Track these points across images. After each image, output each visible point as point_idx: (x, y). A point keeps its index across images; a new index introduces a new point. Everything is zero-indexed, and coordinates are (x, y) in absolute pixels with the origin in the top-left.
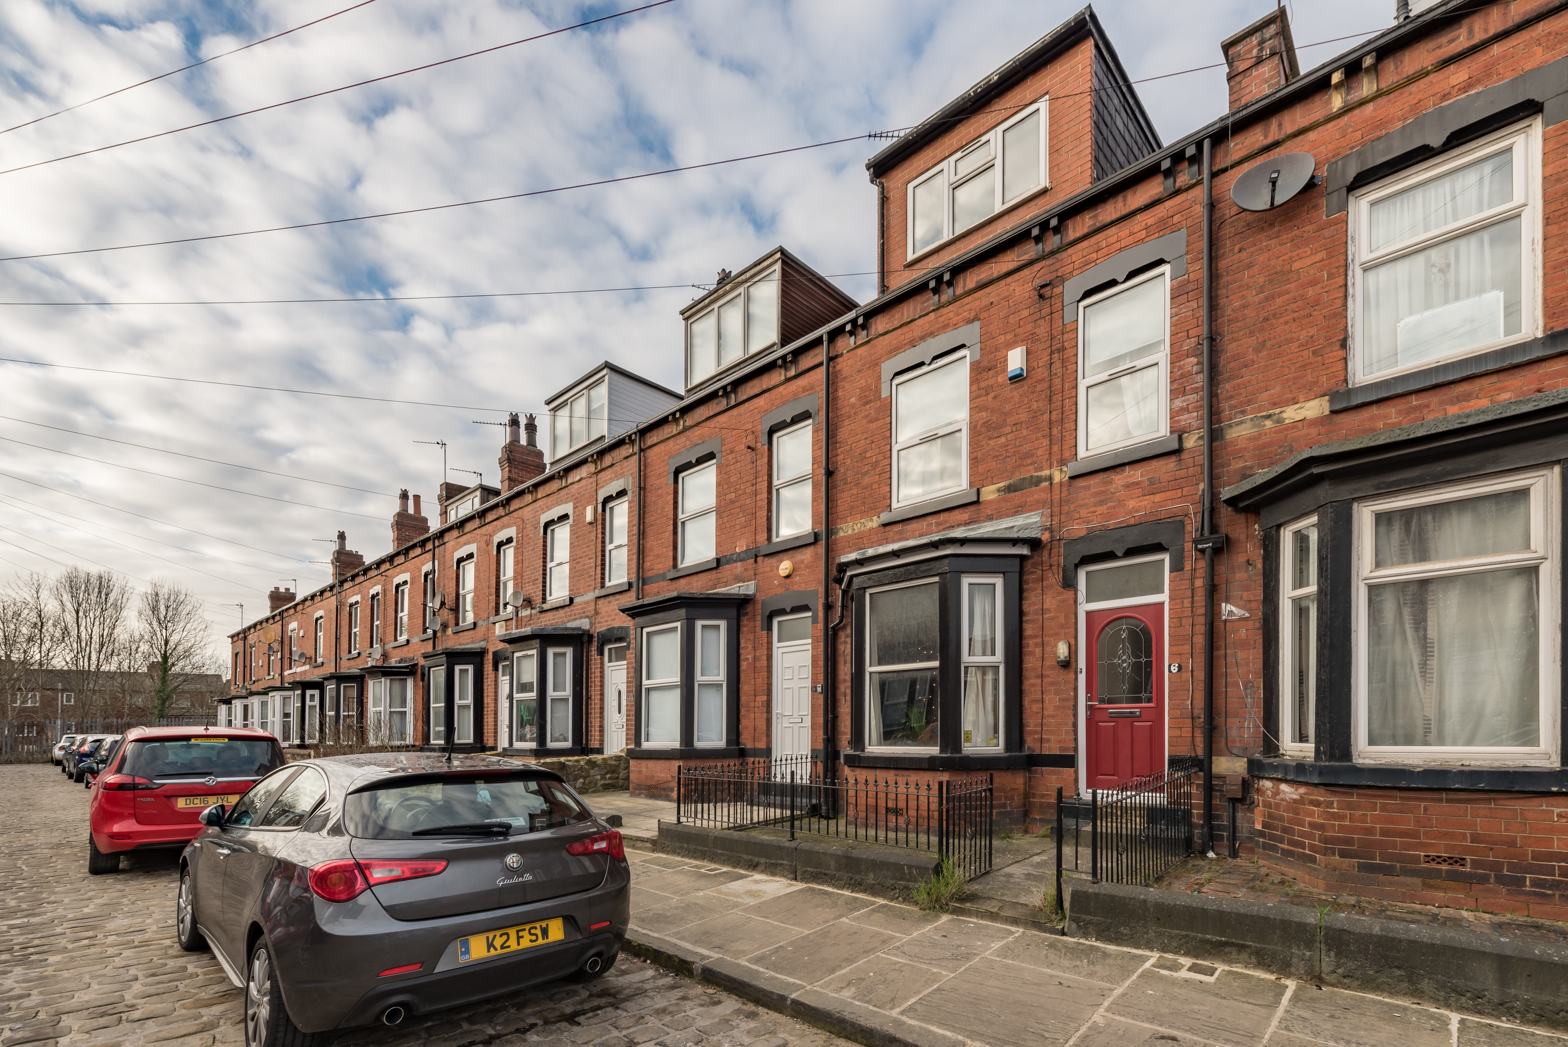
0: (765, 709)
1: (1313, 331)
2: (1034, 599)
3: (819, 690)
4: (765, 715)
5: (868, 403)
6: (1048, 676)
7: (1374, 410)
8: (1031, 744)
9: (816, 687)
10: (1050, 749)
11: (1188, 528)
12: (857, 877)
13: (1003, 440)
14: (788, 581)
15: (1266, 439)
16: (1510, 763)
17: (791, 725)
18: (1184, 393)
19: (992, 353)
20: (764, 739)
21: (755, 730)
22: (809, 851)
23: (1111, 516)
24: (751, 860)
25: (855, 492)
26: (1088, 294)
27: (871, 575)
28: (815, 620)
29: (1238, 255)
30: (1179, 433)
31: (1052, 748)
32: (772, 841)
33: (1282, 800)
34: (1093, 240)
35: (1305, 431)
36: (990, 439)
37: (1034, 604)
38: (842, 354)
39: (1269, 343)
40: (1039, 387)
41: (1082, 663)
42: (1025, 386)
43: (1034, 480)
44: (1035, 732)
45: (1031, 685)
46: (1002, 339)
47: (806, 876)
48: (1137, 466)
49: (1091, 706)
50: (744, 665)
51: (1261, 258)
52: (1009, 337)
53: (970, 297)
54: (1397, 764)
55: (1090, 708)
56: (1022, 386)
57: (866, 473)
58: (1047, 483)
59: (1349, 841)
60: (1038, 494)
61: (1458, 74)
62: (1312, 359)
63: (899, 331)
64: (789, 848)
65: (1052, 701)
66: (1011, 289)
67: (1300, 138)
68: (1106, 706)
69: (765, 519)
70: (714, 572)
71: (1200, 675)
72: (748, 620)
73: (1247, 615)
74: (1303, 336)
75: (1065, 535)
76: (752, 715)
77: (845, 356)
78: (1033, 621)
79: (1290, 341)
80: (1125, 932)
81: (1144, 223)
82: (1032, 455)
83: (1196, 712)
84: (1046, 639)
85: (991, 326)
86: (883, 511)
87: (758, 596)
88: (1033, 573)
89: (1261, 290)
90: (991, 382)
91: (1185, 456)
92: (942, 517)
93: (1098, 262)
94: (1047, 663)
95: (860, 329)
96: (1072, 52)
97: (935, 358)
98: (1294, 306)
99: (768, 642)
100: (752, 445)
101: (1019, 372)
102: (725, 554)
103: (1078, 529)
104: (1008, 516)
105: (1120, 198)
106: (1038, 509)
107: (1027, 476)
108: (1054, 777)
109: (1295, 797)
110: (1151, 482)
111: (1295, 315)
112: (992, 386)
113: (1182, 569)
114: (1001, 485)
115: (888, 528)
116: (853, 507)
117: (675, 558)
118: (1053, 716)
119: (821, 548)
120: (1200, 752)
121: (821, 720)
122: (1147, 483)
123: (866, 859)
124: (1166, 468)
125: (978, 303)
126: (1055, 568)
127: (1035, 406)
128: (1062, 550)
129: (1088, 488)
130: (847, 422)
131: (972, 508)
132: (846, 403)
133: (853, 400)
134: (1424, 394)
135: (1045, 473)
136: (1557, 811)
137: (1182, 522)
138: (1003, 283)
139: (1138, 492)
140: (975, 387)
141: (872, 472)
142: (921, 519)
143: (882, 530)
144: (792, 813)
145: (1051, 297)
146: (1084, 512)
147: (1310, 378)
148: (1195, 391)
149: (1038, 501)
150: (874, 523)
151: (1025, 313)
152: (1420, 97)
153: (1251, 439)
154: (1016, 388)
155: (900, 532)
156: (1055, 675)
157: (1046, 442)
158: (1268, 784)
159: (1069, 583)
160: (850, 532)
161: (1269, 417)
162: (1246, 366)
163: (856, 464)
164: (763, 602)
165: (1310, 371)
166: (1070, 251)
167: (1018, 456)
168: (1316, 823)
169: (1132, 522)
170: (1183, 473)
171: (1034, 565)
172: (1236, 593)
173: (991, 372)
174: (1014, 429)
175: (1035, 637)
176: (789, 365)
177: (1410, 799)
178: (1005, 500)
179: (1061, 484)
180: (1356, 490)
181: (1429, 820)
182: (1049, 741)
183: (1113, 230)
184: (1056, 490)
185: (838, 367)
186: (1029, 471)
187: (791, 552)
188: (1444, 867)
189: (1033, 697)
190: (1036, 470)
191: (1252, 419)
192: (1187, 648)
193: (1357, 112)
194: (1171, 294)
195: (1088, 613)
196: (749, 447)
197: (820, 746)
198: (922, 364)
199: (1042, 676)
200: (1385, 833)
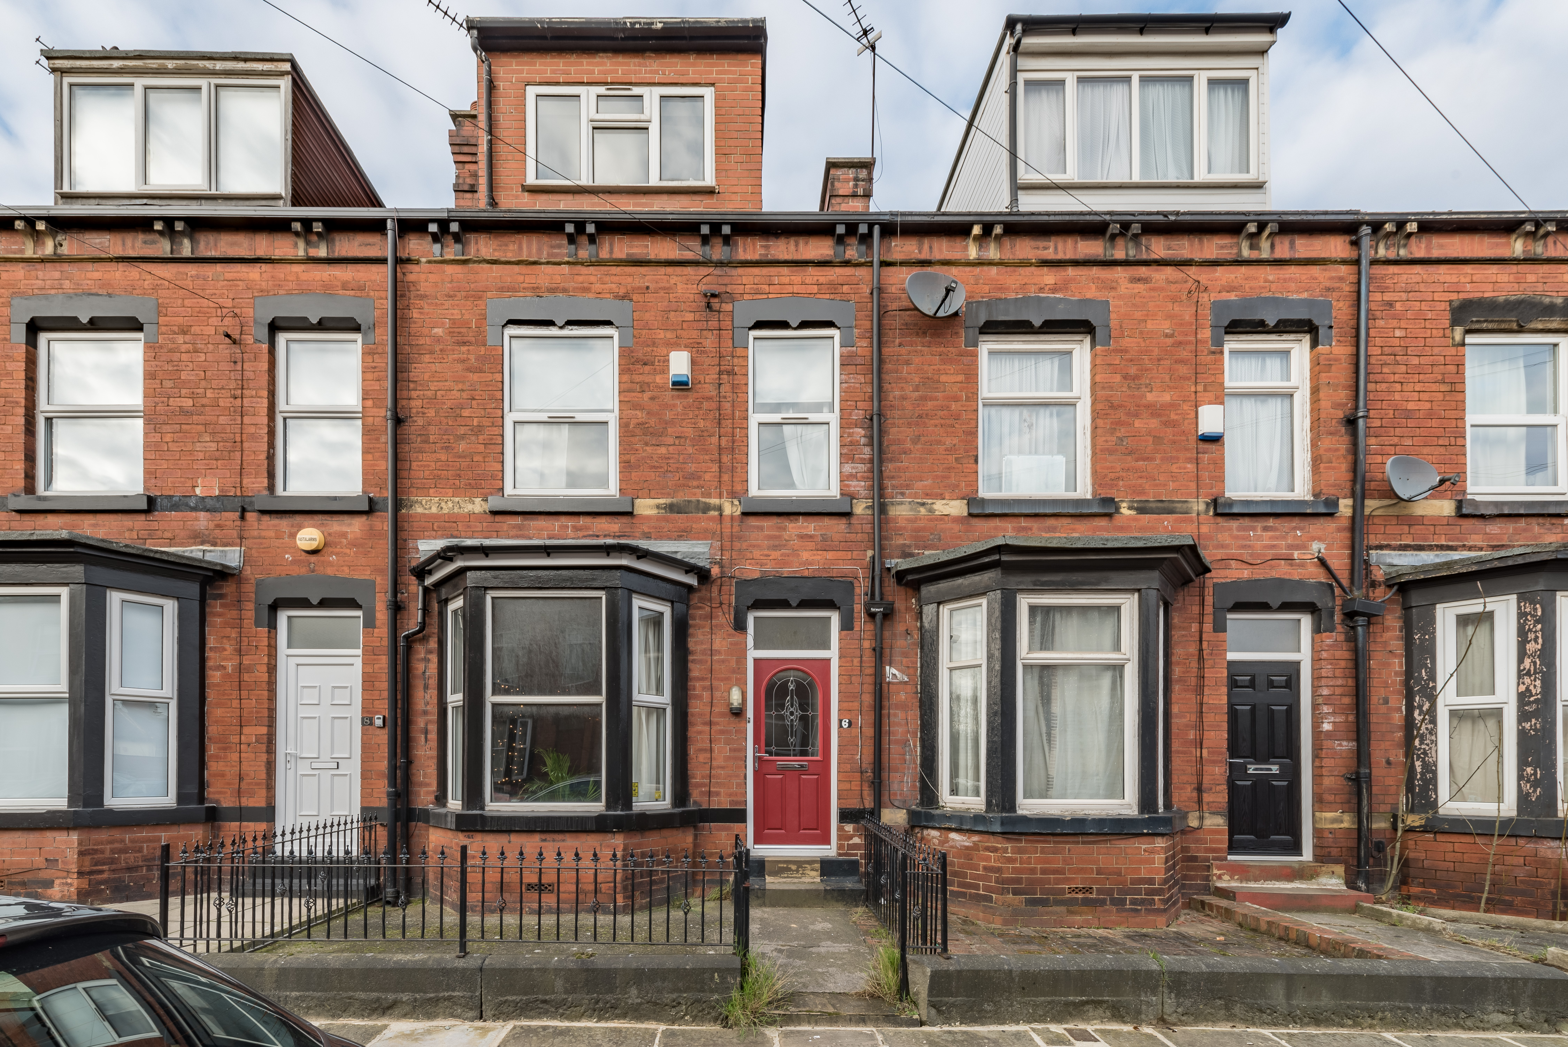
0: (264, 748)
1: (956, 441)
2: (701, 637)
3: (379, 722)
4: (264, 757)
5: (464, 343)
6: (717, 724)
7: (997, 522)
8: (697, 798)
9: (371, 719)
10: (719, 803)
11: (857, 590)
12: (608, 997)
13: (663, 450)
14: (313, 558)
15: (921, 524)
16: (1111, 812)
17: (316, 772)
18: (853, 460)
19: (648, 346)
20: (264, 792)
21: (241, 779)
22: (511, 970)
23: (786, 564)
24: (378, 1000)
25: (444, 458)
26: (759, 325)
27: (497, 572)
28: (370, 623)
29: (898, 349)
30: (849, 496)
31: (721, 802)
32: (424, 961)
33: (952, 847)
34: (765, 271)
35: (950, 525)
36: (646, 444)
37: (702, 643)
38: (418, 262)
39: (922, 439)
40: (705, 405)
41: (750, 713)
42: (691, 397)
43: (701, 505)
44: (702, 785)
45: (698, 732)
46: (661, 334)
47: (505, 1008)
48: (810, 518)
49: (759, 758)
50: (214, 677)
51: (916, 360)
52: (669, 335)
53: (619, 269)
54: (1044, 814)
55: (758, 760)
56: (686, 397)
57: (463, 437)
58: (716, 513)
59: (1018, 881)
60: (704, 522)
61: (1049, 277)
62: (954, 464)
63: (516, 268)
64: (464, 970)
65: (721, 751)
66: (672, 282)
67: (946, 267)
68: (774, 758)
69: (263, 456)
70: (142, 517)
71: (869, 732)
72: (222, 606)
73: (906, 679)
74: (949, 441)
75: (737, 574)
76: (235, 756)
77: (424, 267)
78: (700, 662)
79: (939, 442)
80: (989, 1008)
81: (815, 278)
82: (699, 478)
83: (864, 765)
84: (715, 683)
85: (647, 314)
86: (492, 494)
87: (248, 571)
88: (700, 608)
89: (916, 389)
90: (647, 379)
91: (854, 520)
92: (582, 521)
93: (770, 296)
94: (716, 710)
95: (450, 238)
96: (740, 57)
97: (570, 323)
98: (940, 413)
99: (269, 646)
100: (236, 335)
101: (685, 379)
102: (166, 493)
103: (751, 570)
104: (670, 538)
105: (792, 241)
106: (705, 539)
107: (693, 499)
108: (724, 833)
109: (967, 844)
110: (824, 538)
111: (943, 421)
112: (648, 384)
113: (852, 629)
114: (662, 501)
115: (498, 518)
116: (439, 477)
117: (30, 477)
118: (723, 768)
119: (383, 522)
120: (869, 804)
121: (383, 765)
122: (820, 538)
123: (624, 970)
124: (838, 526)
125: (630, 279)
126: (725, 607)
127: (702, 424)
128: (733, 589)
129: (761, 528)
130: (427, 358)
131: (624, 520)
132: (425, 331)
133: (438, 331)
134: (1029, 519)
135: (714, 501)
136: (1144, 847)
137: (852, 583)
138: (662, 270)
139: (811, 545)
140: (626, 378)
141: (473, 438)
142: (551, 517)
143: (490, 518)
144: (346, 902)
145: (719, 312)
146: (757, 553)
147: (953, 481)
148: (862, 461)
149: (706, 530)
150: (478, 506)
151: (690, 317)
152: (1025, 280)
153: (909, 520)
154: (678, 397)
155: (520, 527)
156: (725, 723)
157: (715, 468)
158: (934, 833)
159: (740, 626)
160: (434, 510)
161: (923, 504)
162: (905, 453)
163: (445, 421)
164: (259, 584)
165: (953, 474)
166: (740, 271)
167: (681, 474)
168: (993, 867)
169: (806, 574)
170: (852, 537)
171: (702, 600)
172: (897, 658)
173: (647, 368)
174: (677, 442)
175: (702, 679)
176: (315, 238)
177: (1059, 843)
178: (667, 520)
179: (732, 517)
180: (1020, 583)
181: (1071, 858)
182: (718, 794)
183: (785, 270)
184: (727, 524)
185: (411, 277)
186: (695, 494)
187: (320, 517)
188: (1080, 896)
189: (699, 745)
190: (704, 495)
191: (910, 503)
192: (856, 705)
193: (985, 268)
194: (841, 360)
195: (756, 660)
196: (228, 336)
197: (382, 800)
198: (549, 323)
199: (711, 723)
200: (1044, 871)
